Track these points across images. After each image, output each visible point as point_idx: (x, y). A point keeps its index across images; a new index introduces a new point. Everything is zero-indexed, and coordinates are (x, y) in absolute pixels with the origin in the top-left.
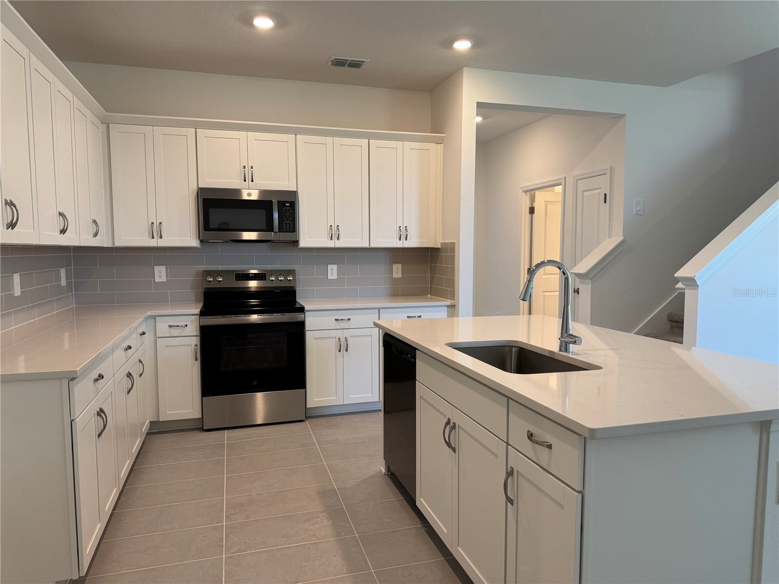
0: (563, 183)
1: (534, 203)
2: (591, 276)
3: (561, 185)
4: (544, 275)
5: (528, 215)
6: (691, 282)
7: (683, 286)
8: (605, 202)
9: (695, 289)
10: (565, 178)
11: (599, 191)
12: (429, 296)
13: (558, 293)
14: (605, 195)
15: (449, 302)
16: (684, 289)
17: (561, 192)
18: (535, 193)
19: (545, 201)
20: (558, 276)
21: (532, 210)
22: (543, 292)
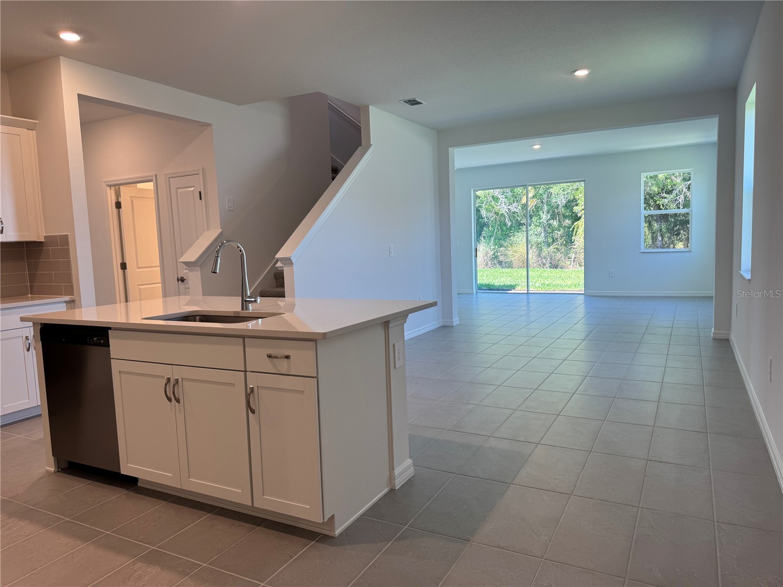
0: (154, 180)
1: (119, 198)
2: (199, 264)
3: (152, 181)
4: (137, 269)
5: (115, 210)
6: (288, 261)
7: (282, 265)
8: (201, 199)
9: (290, 266)
10: (156, 175)
11: (193, 189)
12: (30, 295)
13: (160, 285)
14: (200, 192)
15: (67, 298)
16: (283, 267)
17: (153, 189)
18: (119, 188)
19: (131, 197)
20: (159, 268)
21: (118, 205)
22: (138, 285)
